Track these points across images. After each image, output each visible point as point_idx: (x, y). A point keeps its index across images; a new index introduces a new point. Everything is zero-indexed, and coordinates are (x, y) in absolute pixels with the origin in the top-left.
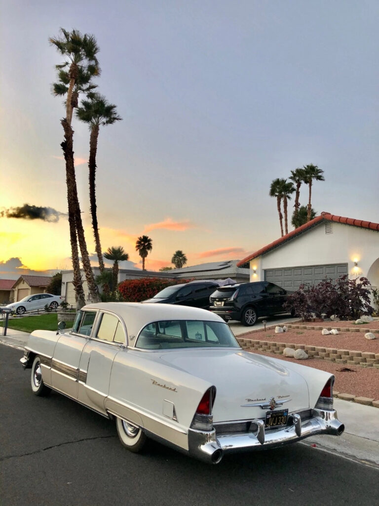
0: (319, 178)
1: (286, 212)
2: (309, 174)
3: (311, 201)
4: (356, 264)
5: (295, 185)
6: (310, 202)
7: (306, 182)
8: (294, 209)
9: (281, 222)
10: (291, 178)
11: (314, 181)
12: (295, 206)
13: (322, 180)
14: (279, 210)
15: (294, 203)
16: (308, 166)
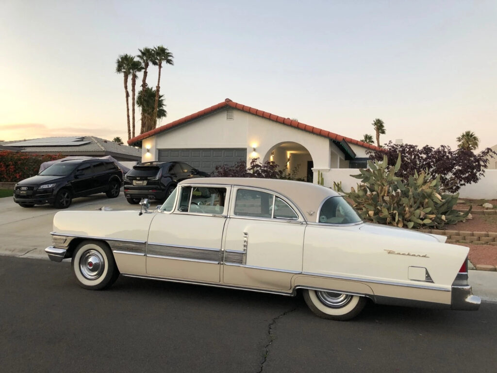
0: (169, 62)
1: (133, 90)
2: (159, 56)
3: (160, 83)
4: (255, 150)
5: (143, 65)
6: (158, 84)
7: (155, 63)
8: (141, 89)
9: (127, 100)
10: (139, 56)
11: (164, 63)
12: (142, 86)
13: (171, 63)
14: (126, 87)
15: (142, 83)
16: (159, 47)
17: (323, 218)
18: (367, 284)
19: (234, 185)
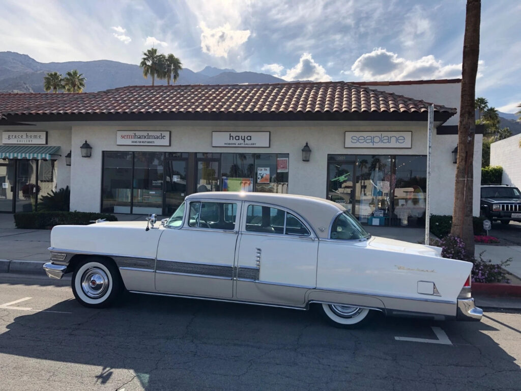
17: (334, 234)
18: (379, 298)
19: (245, 201)
